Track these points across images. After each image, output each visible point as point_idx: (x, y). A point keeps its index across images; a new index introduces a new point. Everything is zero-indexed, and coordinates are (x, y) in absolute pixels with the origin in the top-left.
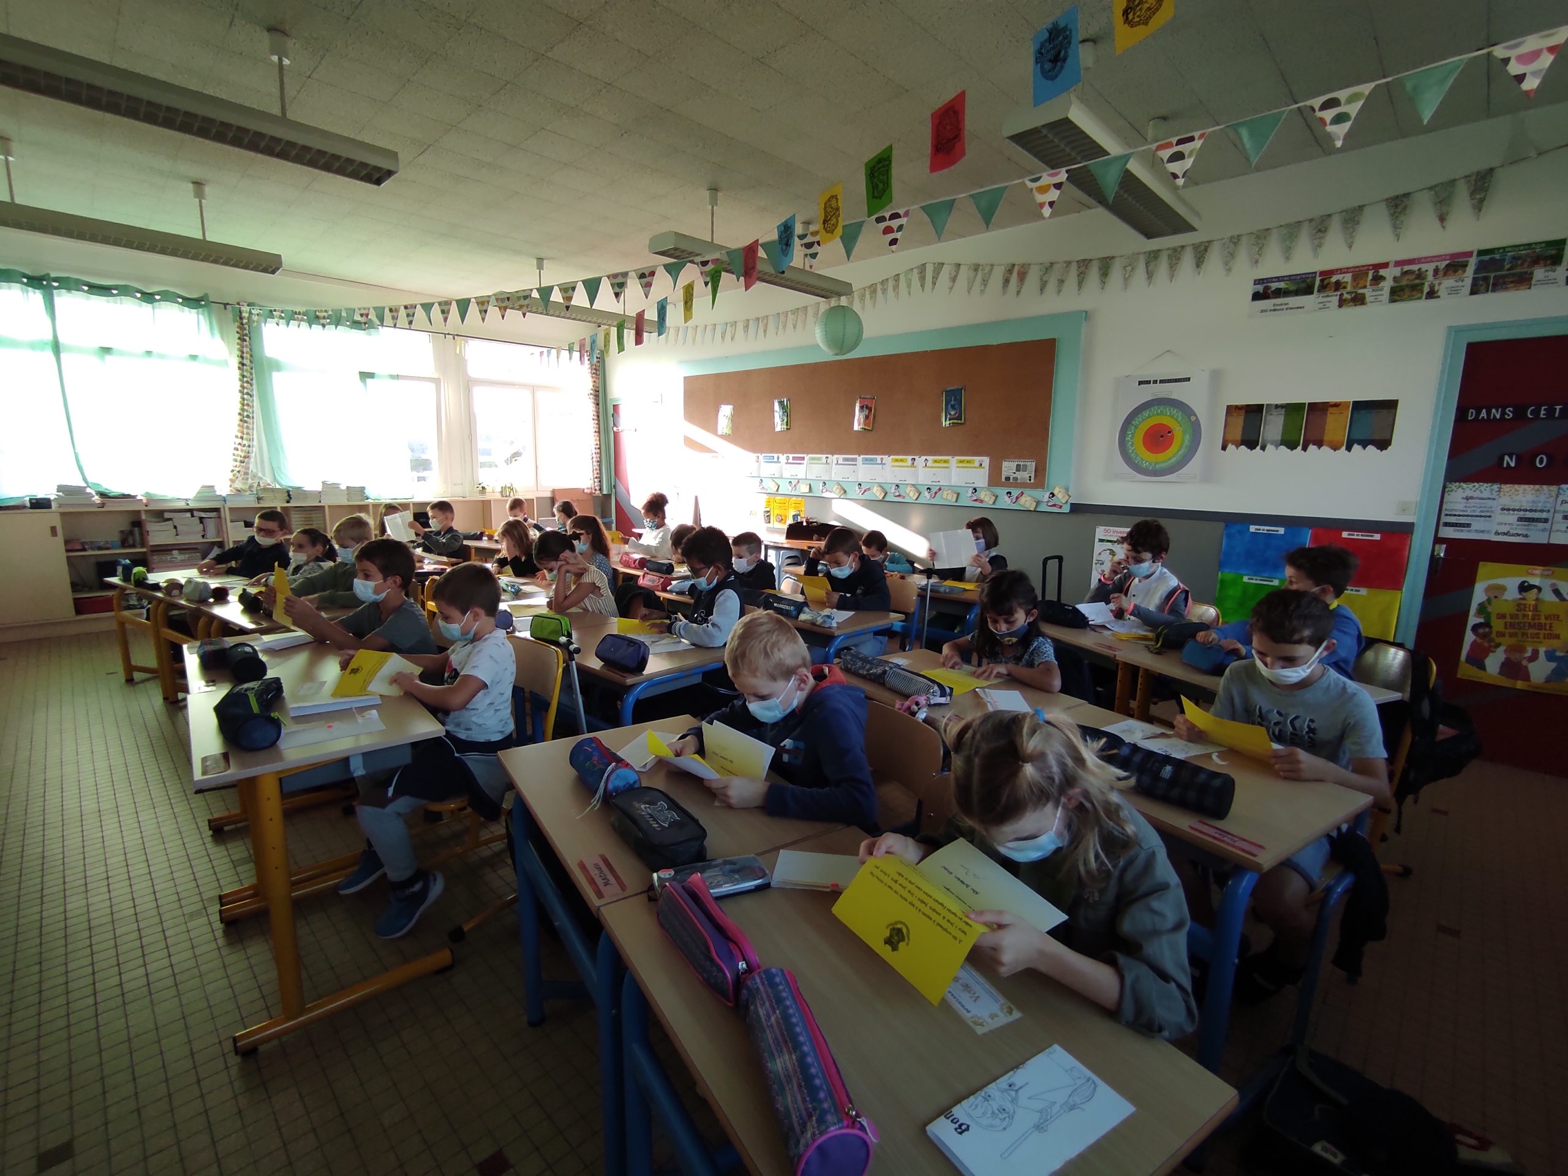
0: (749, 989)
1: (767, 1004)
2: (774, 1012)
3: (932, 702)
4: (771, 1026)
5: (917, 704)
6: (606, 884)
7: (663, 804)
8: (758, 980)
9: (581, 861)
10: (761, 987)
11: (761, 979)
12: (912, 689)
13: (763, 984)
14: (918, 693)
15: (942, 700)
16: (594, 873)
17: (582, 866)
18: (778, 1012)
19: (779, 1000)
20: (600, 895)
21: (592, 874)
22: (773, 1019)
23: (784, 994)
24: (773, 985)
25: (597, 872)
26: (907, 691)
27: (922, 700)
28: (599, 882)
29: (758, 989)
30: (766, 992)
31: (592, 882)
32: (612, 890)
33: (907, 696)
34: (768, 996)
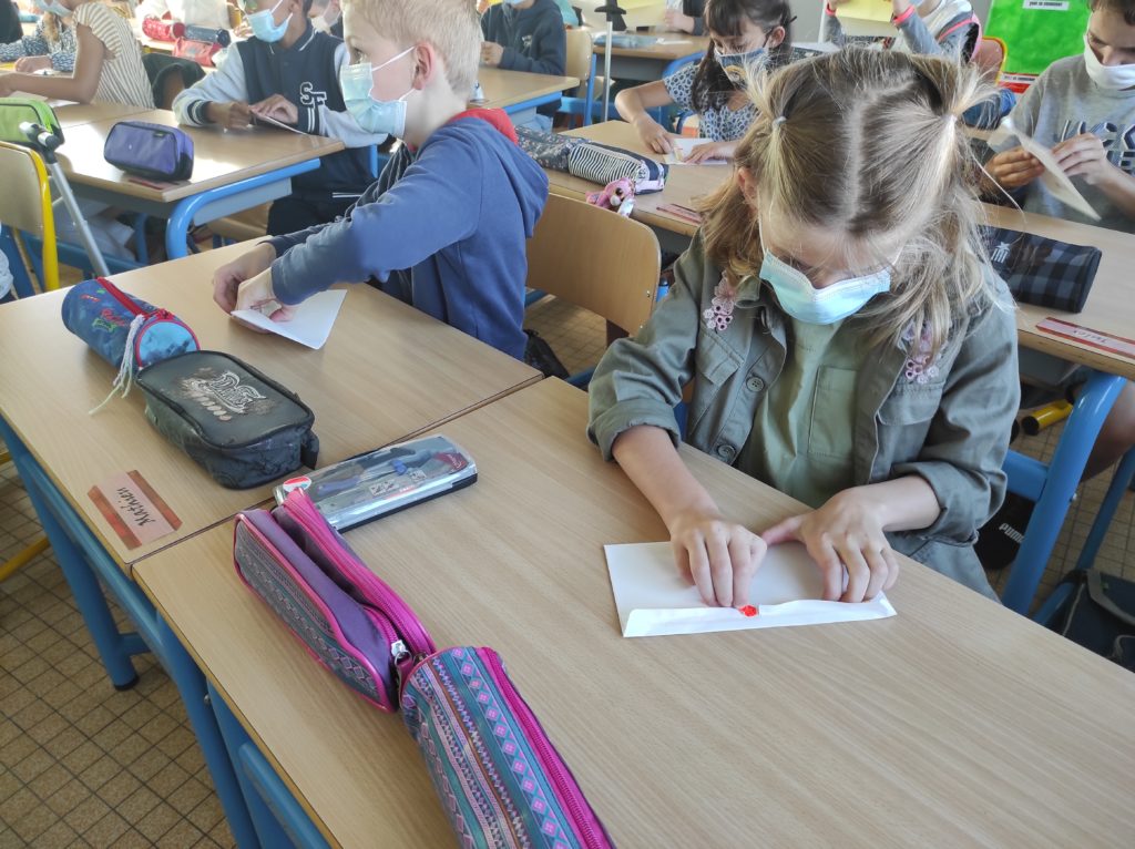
0: (417, 694)
1: (454, 721)
2: (468, 735)
3: (639, 188)
4: (466, 764)
5: (618, 192)
6: (143, 522)
7: (232, 375)
8: (430, 675)
9: (95, 488)
10: (437, 688)
11: (436, 672)
12: (608, 171)
13: (440, 680)
14: (617, 175)
15: (653, 185)
16: (119, 505)
17: (98, 497)
18: (475, 734)
19: (475, 712)
20: (131, 541)
21: (117, 508)
22: (467, 748)
23: (482, 698)
24: (459, 681)
25: (125, 503)
26: (599, 177)
27: (626, 187)
28: (129, 519)
29: (433, 692)
30: (449, 697)
31: (115, 520)
32: (154, 532)
33: (601, 185)
34: (454, 706)
